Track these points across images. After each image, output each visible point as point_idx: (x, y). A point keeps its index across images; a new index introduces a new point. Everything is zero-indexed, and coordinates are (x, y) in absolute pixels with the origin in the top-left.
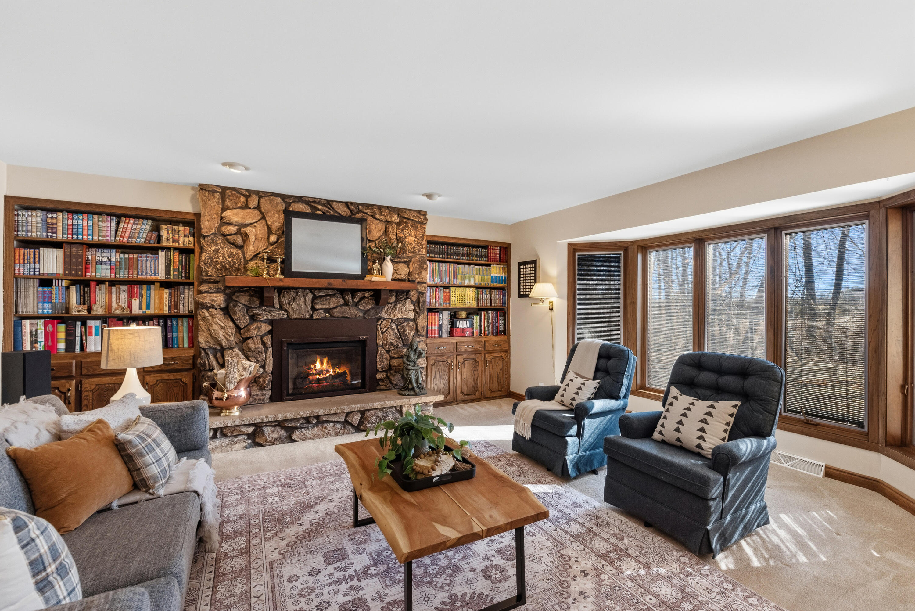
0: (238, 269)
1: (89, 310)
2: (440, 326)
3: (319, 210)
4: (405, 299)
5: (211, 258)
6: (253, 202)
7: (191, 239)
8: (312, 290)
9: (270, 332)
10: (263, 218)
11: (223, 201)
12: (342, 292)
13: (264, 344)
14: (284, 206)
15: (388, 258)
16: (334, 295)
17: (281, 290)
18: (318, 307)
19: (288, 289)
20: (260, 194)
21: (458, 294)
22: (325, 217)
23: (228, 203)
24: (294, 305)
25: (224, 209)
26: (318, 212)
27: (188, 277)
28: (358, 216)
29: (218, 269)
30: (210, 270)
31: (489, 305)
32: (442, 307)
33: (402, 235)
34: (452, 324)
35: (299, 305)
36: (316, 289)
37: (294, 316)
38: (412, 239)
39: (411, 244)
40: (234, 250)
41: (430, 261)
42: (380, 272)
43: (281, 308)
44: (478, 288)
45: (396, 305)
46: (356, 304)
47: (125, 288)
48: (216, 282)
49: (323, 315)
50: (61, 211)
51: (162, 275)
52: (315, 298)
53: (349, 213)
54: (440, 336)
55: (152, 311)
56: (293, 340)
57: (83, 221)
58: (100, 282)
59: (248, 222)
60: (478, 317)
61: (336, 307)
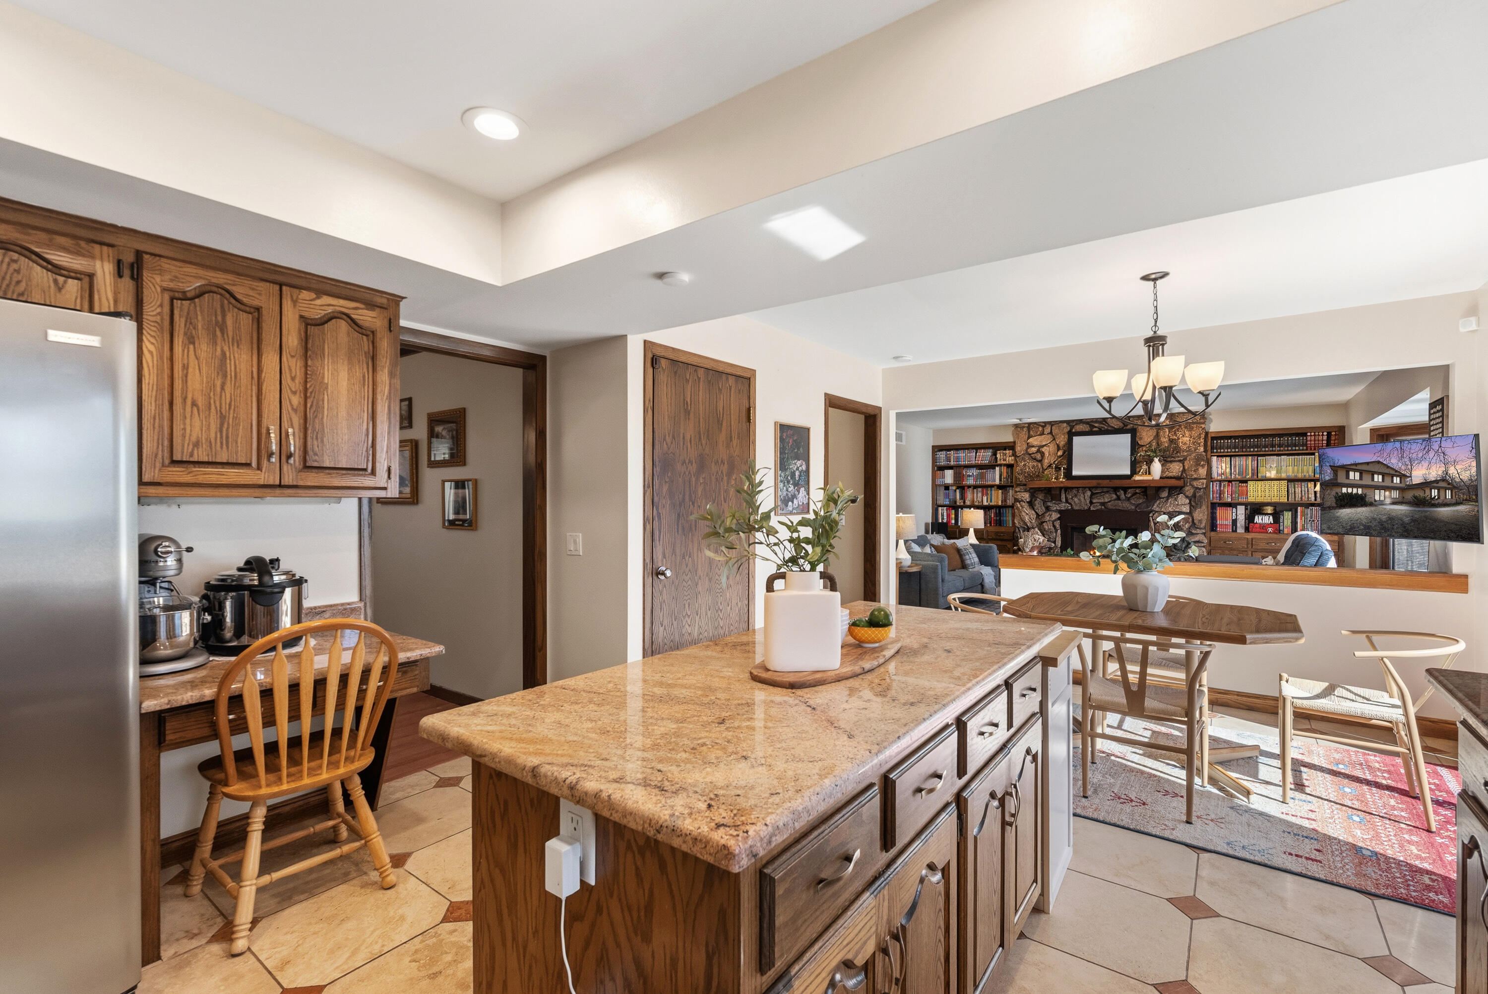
0: (1038, 476)
1: (964, 502)
2: (1235, 522)
3: (1096, 427)
4: (1179, 494)
5: (1021, 470)
6: (1047, 430)
7: (1013, 458)
8: (1090, 488)
9: (1059, 519)
10: (1054, 439)
11: (1029, 432)
12: (1116, 489)
13: (1054, 526)
14: (1069, 428)
15: (1156, 460)
16: (1108, 492)
17: (1067, 489)
18: (1094, 501)
19: (1073, 488)
20: (1052, 424)
21: (1259, 488)
22: (1101, 432)
23: (1032, 433)
24: (1076, 500)
25: (1029, 438)
26: (1095, 429)
27: (1012, 482)
28: (1129, 427)
29: (1026, 477)
30: (1021, 478)
31: (1313, 498)
32: (1236, 501)
33: (1175, 437)
34: (1250, 519)
35: (1079, 500)
36: (1093, 487)
37: (1076, 508)
38: (1186, 439)
39: (1185, 444)
40: (1035, 464)
41: (1218, 456)
42: (1149, 473)
43: (1067, 501)
44: (1290, 480)
45: (1168, 500)
46: (1128, 499)
47: (980, 489)
48: (1025, 485)
49: (1100, 507)
50: (952, 450)
51: (997, 482)
52: (1092, 494)
53: (1121, 425)
54: (1234, 530)
55: (993, 504)
56: (1074, 525)
57: (961, 454)
58: (969, 487)
59: (1044, 443)
60: (1290, 513)
61: (1109, 502)
